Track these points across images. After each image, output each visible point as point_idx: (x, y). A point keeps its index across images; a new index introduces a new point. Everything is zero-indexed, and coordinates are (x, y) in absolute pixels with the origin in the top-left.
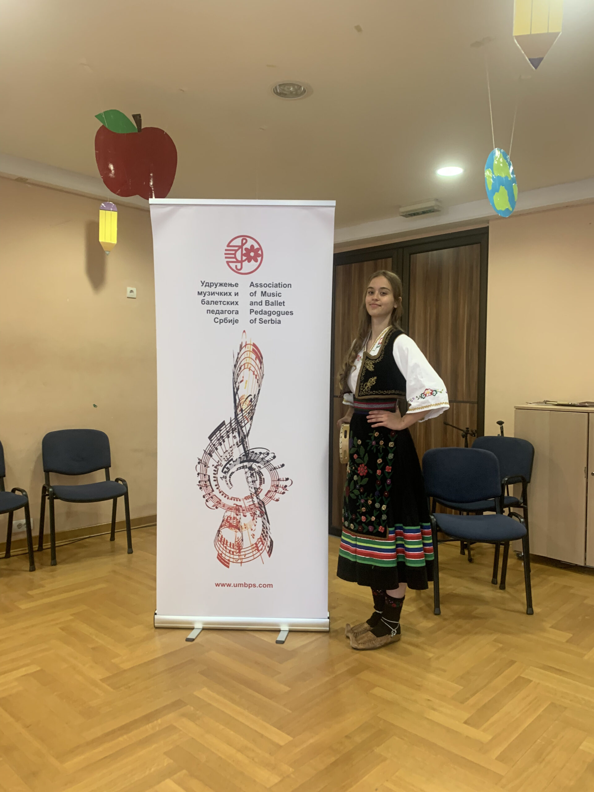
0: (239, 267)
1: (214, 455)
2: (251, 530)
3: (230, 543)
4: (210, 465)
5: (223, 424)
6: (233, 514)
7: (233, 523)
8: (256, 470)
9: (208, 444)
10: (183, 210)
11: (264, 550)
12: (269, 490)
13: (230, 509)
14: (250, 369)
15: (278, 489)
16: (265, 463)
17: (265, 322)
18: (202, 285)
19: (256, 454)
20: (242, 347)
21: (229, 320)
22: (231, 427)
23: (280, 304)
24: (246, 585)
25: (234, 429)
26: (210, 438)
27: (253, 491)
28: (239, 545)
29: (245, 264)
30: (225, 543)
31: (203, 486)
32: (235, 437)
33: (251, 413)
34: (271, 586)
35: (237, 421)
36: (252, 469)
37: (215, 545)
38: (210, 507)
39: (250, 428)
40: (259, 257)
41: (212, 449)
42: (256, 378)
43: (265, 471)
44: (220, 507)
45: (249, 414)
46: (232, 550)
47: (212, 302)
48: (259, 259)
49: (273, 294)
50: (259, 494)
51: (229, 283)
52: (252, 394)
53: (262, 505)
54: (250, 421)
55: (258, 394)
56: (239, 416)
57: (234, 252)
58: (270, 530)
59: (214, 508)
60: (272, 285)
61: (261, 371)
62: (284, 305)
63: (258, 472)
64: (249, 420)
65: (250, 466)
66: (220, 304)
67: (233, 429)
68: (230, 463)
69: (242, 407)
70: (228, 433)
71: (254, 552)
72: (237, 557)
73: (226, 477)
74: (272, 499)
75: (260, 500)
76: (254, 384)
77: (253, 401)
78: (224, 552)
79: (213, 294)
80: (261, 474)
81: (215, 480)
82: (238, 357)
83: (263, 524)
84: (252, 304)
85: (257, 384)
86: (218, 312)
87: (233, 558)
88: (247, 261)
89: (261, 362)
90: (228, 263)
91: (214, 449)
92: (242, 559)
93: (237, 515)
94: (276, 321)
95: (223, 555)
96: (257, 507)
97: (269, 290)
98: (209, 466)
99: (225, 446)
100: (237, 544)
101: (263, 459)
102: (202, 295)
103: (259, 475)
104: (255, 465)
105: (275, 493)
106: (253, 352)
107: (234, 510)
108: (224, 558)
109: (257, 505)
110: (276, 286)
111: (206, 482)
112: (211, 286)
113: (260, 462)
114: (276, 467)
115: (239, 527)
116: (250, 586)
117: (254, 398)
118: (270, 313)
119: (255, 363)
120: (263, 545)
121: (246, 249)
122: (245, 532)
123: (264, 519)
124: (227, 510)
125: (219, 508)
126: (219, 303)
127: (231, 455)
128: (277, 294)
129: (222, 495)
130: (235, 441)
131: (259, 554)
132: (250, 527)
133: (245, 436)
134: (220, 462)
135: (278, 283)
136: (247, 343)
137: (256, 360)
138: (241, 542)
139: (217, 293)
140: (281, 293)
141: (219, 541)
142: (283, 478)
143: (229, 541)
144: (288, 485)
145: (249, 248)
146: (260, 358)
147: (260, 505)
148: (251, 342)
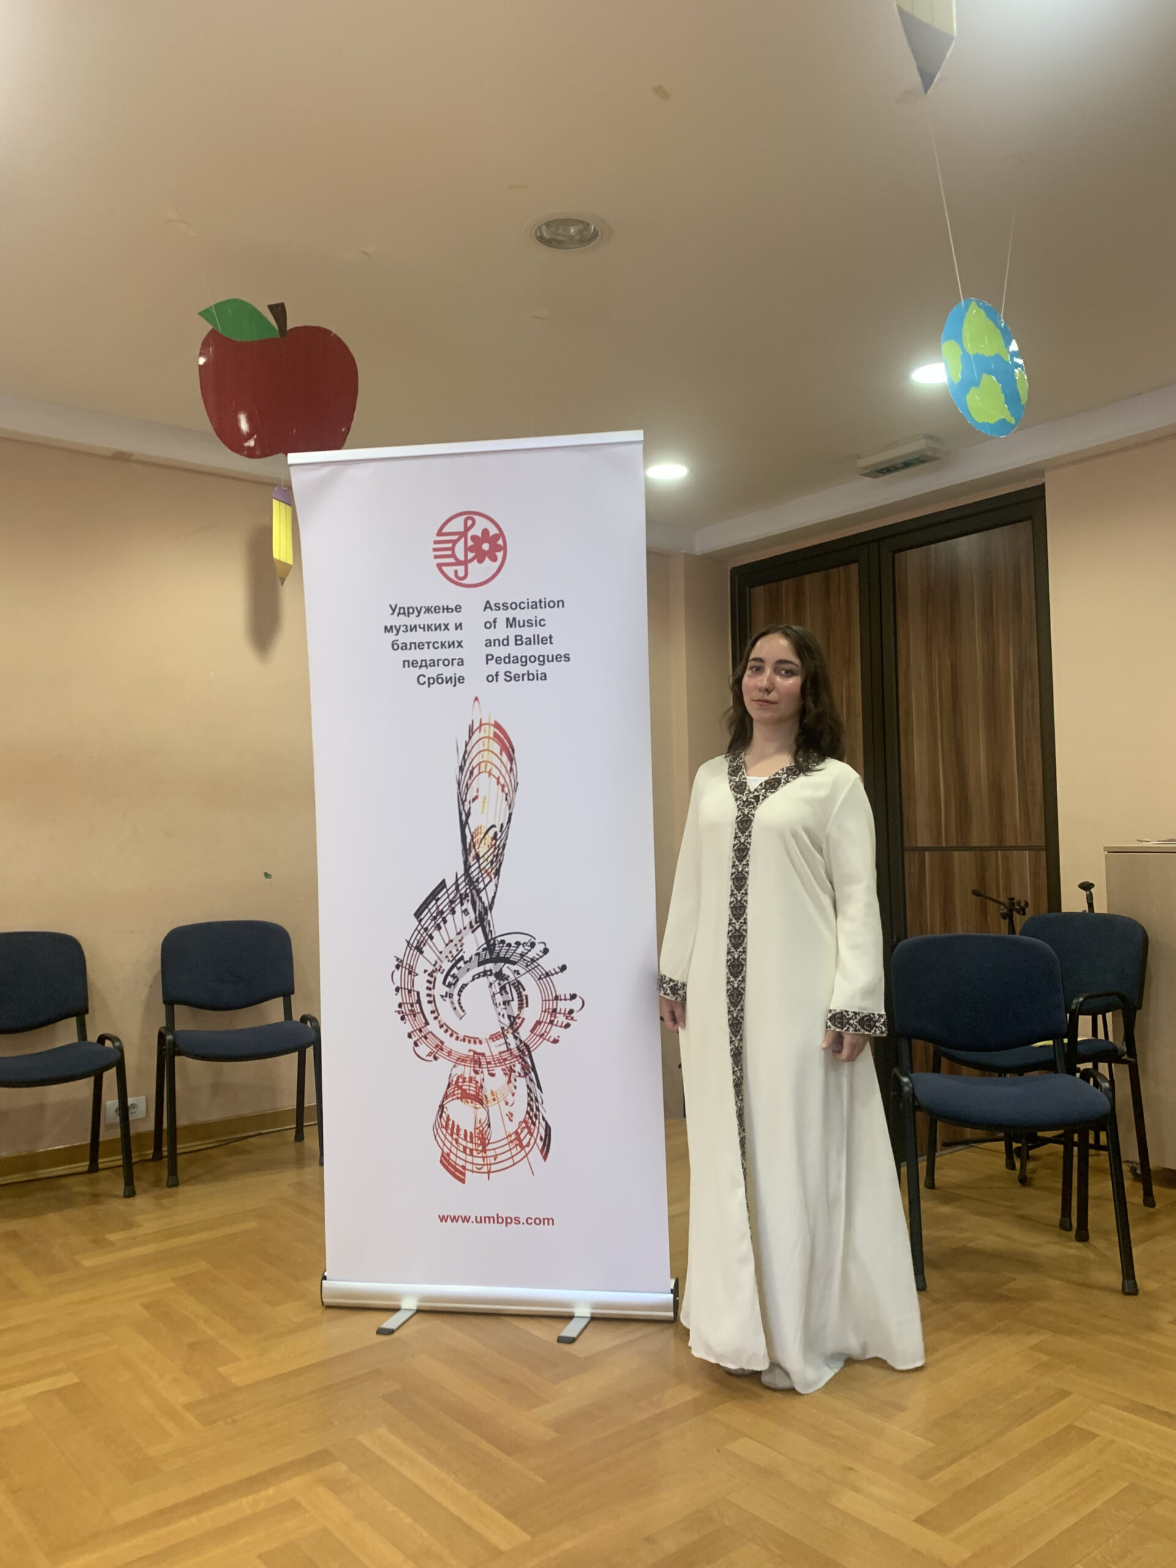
0: (461, 574)
1: (426, 949)
2: (505, 1103)
3: (465, 1131)
4: (419, 970)
5: (443, 885)
6: (468, 1072)
7: (469, 1090)
8: (510, 980)
9: (414, 929)
10: (352, 472)
11: (533, 1145)
12: (538, 1019)
13: (461, 1061)
14: (490, 774)
15: (555, 1017)
16: (527, 964)
17: (516, 678)
18: (392, 612)
19: (509, 945)
20: (474, 730)
21: (446, 678)
22: (457, 893)
23: (543, 641)
24: (500, 1220)
25: (463, 897)
26: (418, 914)
27: (507, 1022)
28: (482, 1135)
29: (473, 566)
30: (455, 1131)
31: (408, 1013)
32: (466, 912)
33: (496, 861)
34: (550, 1221)
35: (468, 879)
36: (502, 977)
37: (435, 1137)
38: (421, 1056)
39: (495, 893)
40: (499, 551)
41: (422, 938)
42: (503, 790)
43: (527, 981)
44: (442, 1056)
45: (492, 865)
46: (470, 1145)
47: (413, 645)
48: (500, 555)
49: (530, 621)
50: (518, 1029)
51: (443, 607)
52: (497, 825)
53: (525, 1051)
54: (495, 878)
55: (509, 822)
56: (473, 869)
57: (450, 545)
58: (543, 1103)
59: (431, 1058)
60: (526, 605)
61: (512, 776)
62: (551, 643)
63: (514, 983)
64: (493, 876)
65: (498, 971)
66: (429, 648)
67: (461, 895)
68: (458, 965)
69: (477, 851)
70: (451, 904)
71: (512, 1151)
72: (480, 1161)
73: (453, 995)
74: (544, 1039)
75: (521, 1041)
76: (499, 804)
77: (498, 837)
78: (454, 1150)
79: (414, 628)
80: (520, 986)
81: (429, 1002)
82: (466, 751)
83: (529, 1091)
84: (489, 643)
85: (506, 802)
86: (424, 664)
87: (473, 1163)
88: (476, 561)
89: (511, 759)
90: (439, 566)
91: (427, 937)
92: (490, 1164)
93: (476, 1072)
94: (537, 674)
95: (452, 1157)
96: (516, 1057)
97: (521, 615)
98: (417, 972)
99: (447, 931)
100: (478, 1134)
101: (524, 956)
102: (392, 632)
103: (517, 988)
104: (508, 967)
105: (550, 1026)
106: (495, 739)
107: (468, 1062)
108: (455, 1163)
109: (516, 1052)
110: (535, 605)
111: (412, 1005)
112: (409, 613)
113: (518, 962)
114: (550, 971)
115: (480, 1097)
116: (508, 1221)
117: (501, 831)
118: (525, 661)
119: (500, 761)
120: (531, 1134)
121: (474, 538)
122: (494, 1109)
123: (531, 1080)
124: (456, 1063)
125: (441, 1060)
126: (426, 645)
127: (460, 949)
128: (536, 621)
129: (446, 1031)
130: (467, 921)
131: (523, 1154)
132: (504, 1098)
133: (485, 908)
134: (439, 963)
135: (538, 601)
136: (483, 723)
137: (501, 754)
138: (486, 1129)
139: (422, 626)
140: (544, 620)
141: (443, 1127)
142: (565, 995)
143: (462, 1128)
144: (576, 1010)
145: (479, 534)
146: (508, 750)
147: (522, 1051)
148: (489, 720)
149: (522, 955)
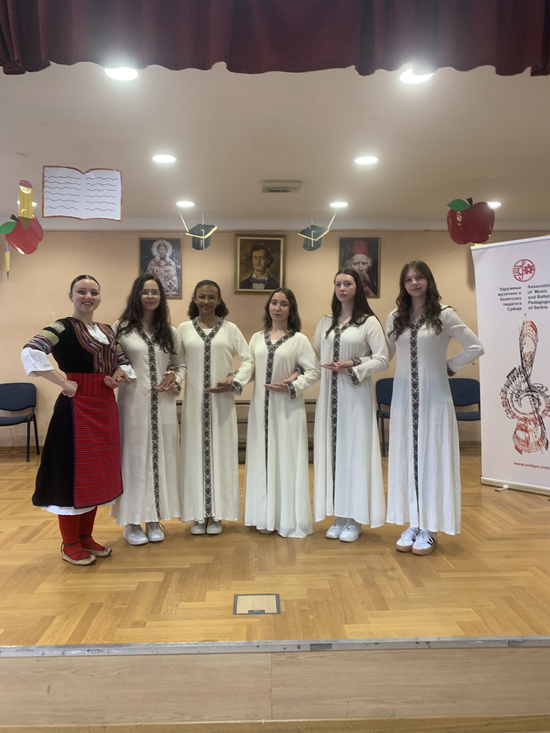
0: (521, 278)
1: (510, 387)
2: (534, 433)
4: (508, 393)
5: (515, 369)
6: (523, 423)
7: (523, 428)
8: (536, 397)
9: (506, 381)
11: (543, 446)
12: (544, 409)
13: (521, 420)
14: (529, 336)
16: (541, 393)
17: (538, 308)
18: (500, 290)
19: (535, 387)
20: (525, 324)
21: (516, 308)
22: (519, 371)
23: (546, 297)
24: (533, 466)
26: (508, 377)
27: (535, 409)
28: (527, 441)
29: (525, 275)
30: (519, 439)
31: (505, 405)
32: (522, 377)
35: (523, 367)
37: (513, 440)
38: (509, 417)
39: (531, 372)
40: (533, 270)
41: (509, 384)
42: (533, 342)
43: (541, 398)
45: (530, 363)
46: (523, 444)
47: (506, 299)
48: (533, 272)
49: (542, 291)
50: (538, 412)
51: (516, 288)
52: (532, 351)
53: (540, 418)
55: (535, 350)
56: (524, 364)
57: (517, 270)
58: (546, 434)
59: (512, 418)
60: (541, 286)
61: (536, 337)
62: (549, 297)
63: (537, 399)
64: (530, 367)
65: (532, 395)
67: (521, 372)
68: (520, 392)
69: (526, 359)
70: (518, 374)
71: (536, 447)
72: (527, 448)
73: (518, 400)
74: (546, 415)
76: (532, 346)
77: (532, 355)
78: (519, 444)
79: (507, 294)
80: (539, 399)
81: (511, 402)
82: (522, 330)
83: (541, 430)
84: (529, 298)
85: (534, 345)
86: (510, 304)
87: (524, 449)
89: (536, 332)
90: (514, 276)
92: (530, 450)
93: (525, 423)
94: (544, 307)
95: (518, 446)
96: (538, 420)
97: (539, 289)
99: (516, 382)
102: (500, 295)
104: (535, 394)
105: (548, 411)
106: (531, 326)
107: (523, 420)
108: (519, 448)
109: (537, 418)
110: (544, 286)
111: (506, 402)
112: (505, 290)
115: (527, 430)
116: (535, 467)
117: (533, 353)
118: (540, 303)
119: (532, 333)
120: (542, 442)
121: (525, 267)
122: (531, 434)
123: (542, 427)
124: (519, 420)
125: (515, 419)
126: (510, 299)
127: (520, 387)
128: (544, 291)
129: (516, 411)
130: (522, 379)
131: (540, 448)
132: (534, 431)
134: (514, 391)
136: (527, 321)
137: (533, 331)
138: (528, 439)
139: (509, 294)
140: (547, 290)
141: (515, 438)
143: (521, 438)
145: (527, 266)
146: (535, 329)
148: (529, 320)
149: (539, 391)
